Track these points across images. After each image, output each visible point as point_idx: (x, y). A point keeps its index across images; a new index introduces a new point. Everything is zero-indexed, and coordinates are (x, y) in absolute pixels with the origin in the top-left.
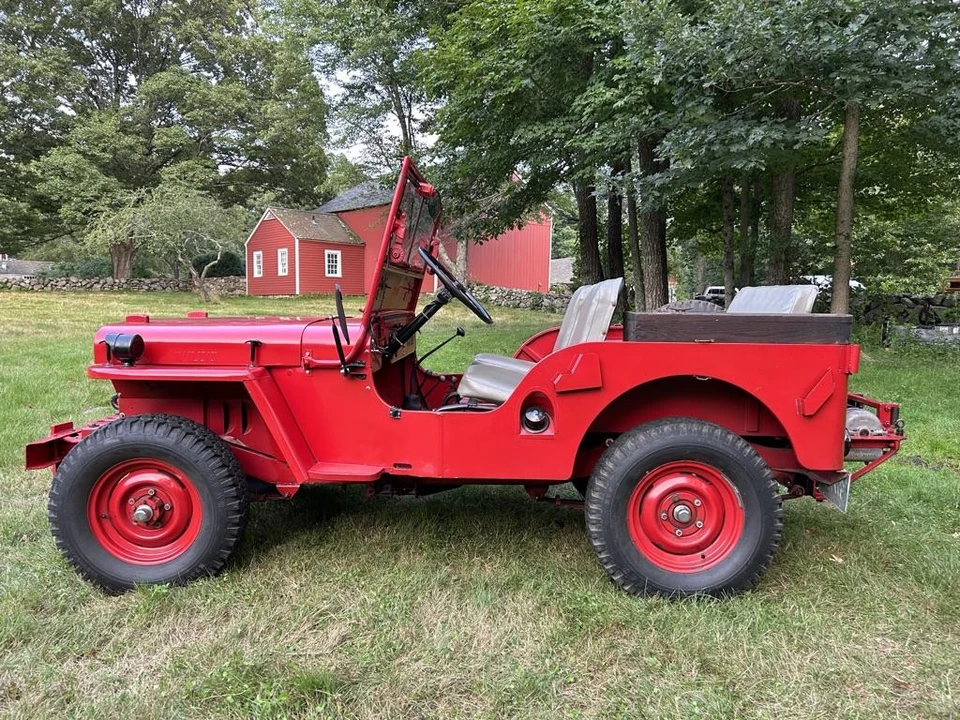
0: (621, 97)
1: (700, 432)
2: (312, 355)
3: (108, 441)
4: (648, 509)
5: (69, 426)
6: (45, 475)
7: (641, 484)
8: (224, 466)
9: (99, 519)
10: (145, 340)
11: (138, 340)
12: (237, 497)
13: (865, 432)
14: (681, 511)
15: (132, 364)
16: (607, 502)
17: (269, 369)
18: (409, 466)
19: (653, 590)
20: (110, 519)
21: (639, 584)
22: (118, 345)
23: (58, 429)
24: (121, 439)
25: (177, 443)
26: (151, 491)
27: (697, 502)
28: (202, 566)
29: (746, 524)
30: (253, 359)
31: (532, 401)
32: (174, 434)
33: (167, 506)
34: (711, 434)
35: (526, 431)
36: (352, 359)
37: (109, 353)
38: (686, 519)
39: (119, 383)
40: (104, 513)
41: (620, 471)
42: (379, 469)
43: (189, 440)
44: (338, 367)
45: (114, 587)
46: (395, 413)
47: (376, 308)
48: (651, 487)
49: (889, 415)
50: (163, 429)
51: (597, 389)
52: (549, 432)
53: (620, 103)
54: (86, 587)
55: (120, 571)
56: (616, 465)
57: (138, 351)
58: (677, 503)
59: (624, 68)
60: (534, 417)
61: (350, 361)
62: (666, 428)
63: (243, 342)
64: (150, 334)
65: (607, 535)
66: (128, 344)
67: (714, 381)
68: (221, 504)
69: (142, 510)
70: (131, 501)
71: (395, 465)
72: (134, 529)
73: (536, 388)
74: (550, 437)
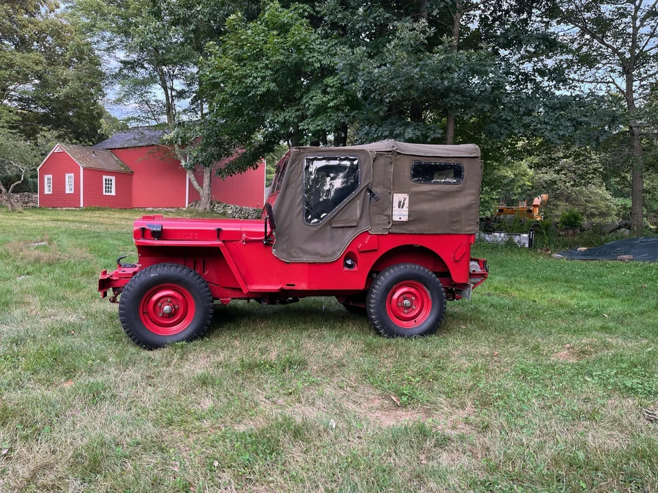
0: (332, 100)
1: (415, 268)
2: (246, 235)
3: (152, 275)
4: (394, 302)
7: (391, 291)
9: (143, 313)
13: (474, 271)
14: (407, 302)
15: (158, 239)
16: (378, 299)
17: (225, 242)
18: (294, 285)
19: (397, 335)
20: (148, 313)
21: (392, 333)
22: (154, 229)
24: (159, 274)
25: (186, 275)
26: (169, 300)
27: (413, 298)
28: (195, 334)
29: (432, 307)
30: (219, 237)
31: (349, 255)
32: (185, 271)
33: (177, 306)
34: (419, 269)
35: (346, 269)
36: (269, 237)
37: (143, 234)
38: (409, 305)
41: (384, 285)
42: (279, 287)
43: (192, 274)
44: (260, 241)
45: (152, 346)
48: (394, 293)
49: (483, 264)
50: (179, 269)
51: (376, 250)
52: (355, 269)
53: (331, 104)
55: (156, 339)
56: (382, 283)
58: (405, 299)
59: (334, 85)
60: (349, 262)
61: (267, 238)
62: (402, 267)
63: (213, 229)
64: (167, 226)
65: (378, 313)
67: (421, 247)
68: (206, 304)
69: (166, 308)
70: (159, 304)
71: (288, 285)
72: (160, 318)
73: (350, 250)
74: (356, 271)
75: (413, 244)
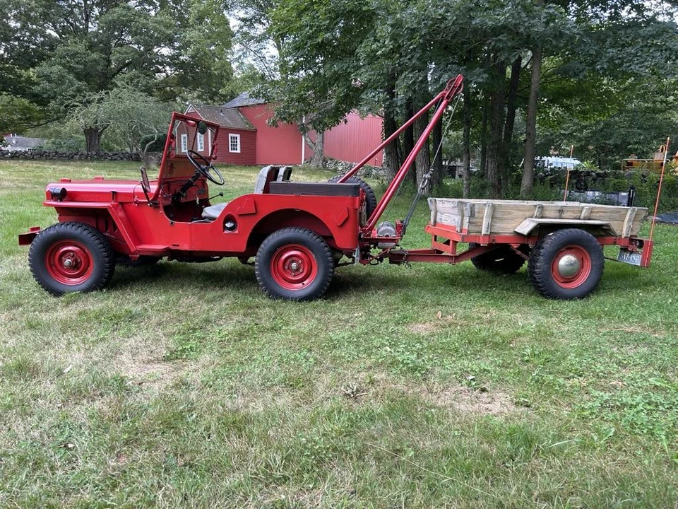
1: (299, 233)
2: (138, 197)
3: (51, 232)
4: (281, 264)
5: (38, 228)
6: (27, 248)
7: (276, 254)
8: (101, 243)
9: (50, 265)
10: (67, 190)
11: (64, 190)
12: (107, 257)
13: (387, 236)
14: (294, 265)
15: (61, 201)
16: (261, 261)
17: (121, 203)
18: (178, 246)
19: (281, 297)
20: (55, 266)
22: (55, 191)
23: (33, 229)
25: (81, 233)
26: (71, 254)
27: (300, 262)
28: (94, 286)
29: (318, 270)
30: (113, 199)
31: (228, 218)
32: (79, 229)
33: (79, 260)
35: (227, 232)
36: (153, 200)
37: (52, 196)
38: (296, 268)
39: (59, 209)
40: (52, 263)
41: (267, 248)
42: (166, 247)
43: (86, 232)
44: (146, 203)
45: (57, 293)
46: (172, 223)
47: (164, 177)
48: (281, 255)
50: (74, 227)
51: (255, 214)
52: (236, 232)
54: (46, 293)
55: (61, 288)
56: (264, 246)
57: (64, 195)
58: (292, 261)
60: (228, 225)
61: (152, 200)
63: (109, 191)
64: (70, 187)
66: (59, 192)
67: (302, 211)
68: (101, 259)
69: (67, 262)
70: (63, 258)
71: (173, 245)
72: (65, 270)
73: (230, 213)
74: (236, 234)
75: (295, 208)
